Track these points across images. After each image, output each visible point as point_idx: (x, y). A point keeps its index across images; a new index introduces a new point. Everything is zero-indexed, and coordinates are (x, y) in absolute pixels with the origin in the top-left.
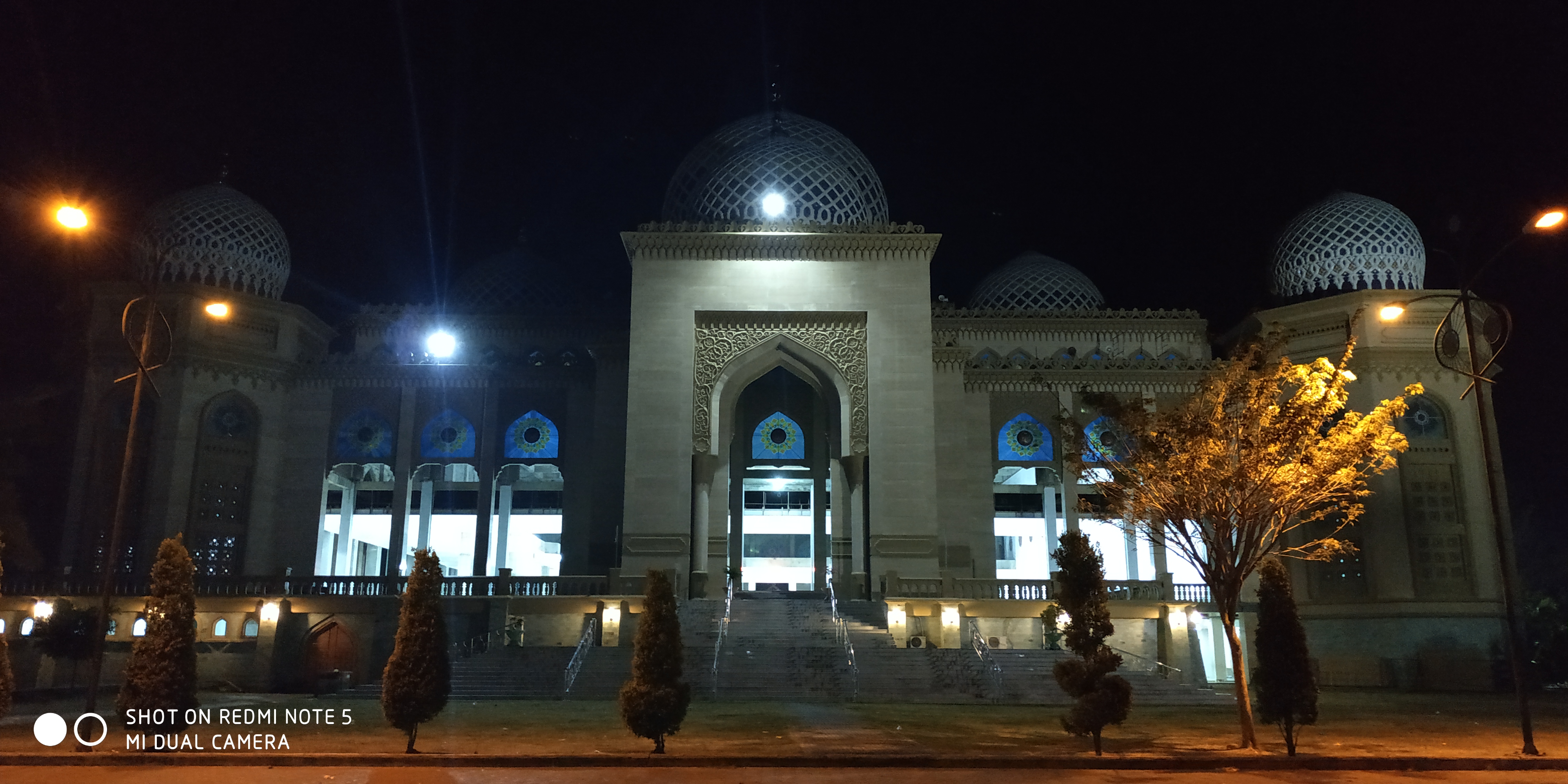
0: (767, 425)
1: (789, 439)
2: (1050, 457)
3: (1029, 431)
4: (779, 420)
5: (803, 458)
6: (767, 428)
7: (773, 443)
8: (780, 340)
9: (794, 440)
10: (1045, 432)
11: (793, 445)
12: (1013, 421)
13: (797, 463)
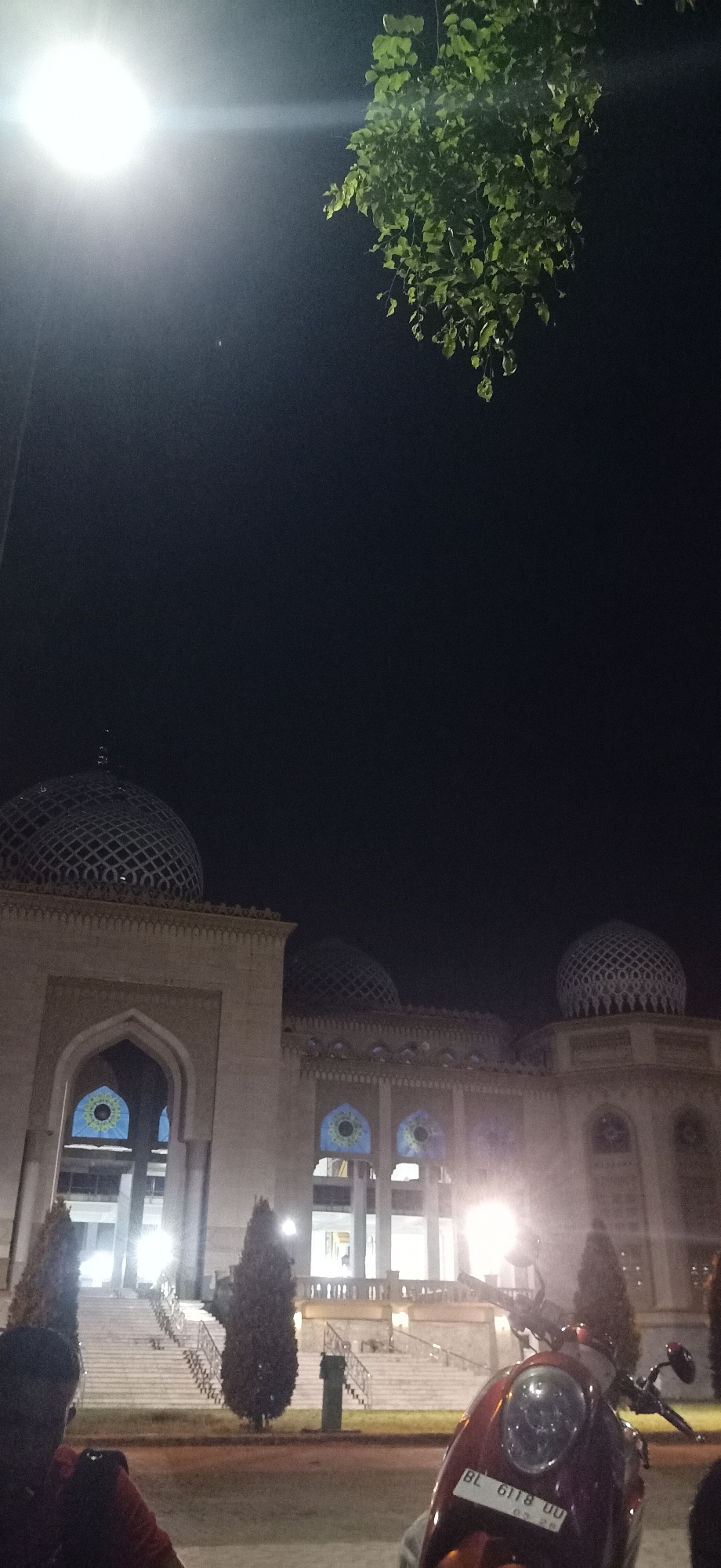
0: (92, 1100)
1: (113, 1116)
2: (368, 1150)
3: (350, 1121)
4: (105, 1095)
5: (126, 1137)
6: (91, 1103)
7: (96, 1120)
8: (132, 1012)
9: (118, 1118)
10: (365, 1123)
11: (118, 1123)
12: (336, 1112)
13: (120, 1143)
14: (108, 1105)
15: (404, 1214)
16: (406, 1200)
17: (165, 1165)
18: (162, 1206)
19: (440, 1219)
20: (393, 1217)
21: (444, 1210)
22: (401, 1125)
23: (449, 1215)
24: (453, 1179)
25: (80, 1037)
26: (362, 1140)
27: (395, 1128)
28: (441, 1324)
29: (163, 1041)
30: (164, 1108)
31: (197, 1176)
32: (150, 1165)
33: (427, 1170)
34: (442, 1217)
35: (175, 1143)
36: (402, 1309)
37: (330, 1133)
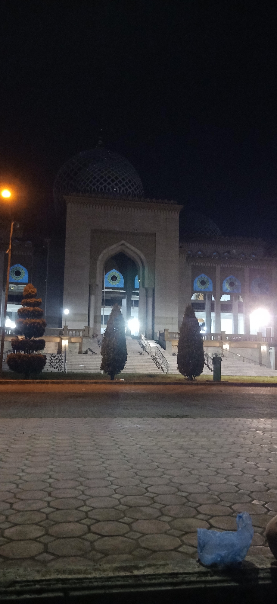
0: (110, 274)
1: (118, 280)
2: (212, 290)
3: (205, 280)
4: (114, 272)
5: (123, 287)
6: (110, 275)
7: (112, 281)
8: (123, 242)
9: (120, 280)
10: (210, 281)
11: (120, 282)
12: (199, 277)
13: (121, 289)
14: (116, 276)
15: (225, 312)
16: (226, 307)
17: (138, 296)
18: (138, 310)
19: (238, 314)
20: (221, 313)
21: (240, 311)
22: (224, 281)
23: (242, 313)
24: (243, 299)
25: (104, 252)
26: (209, 287)
27: (222, 283)
28: (241, 348)
29: (134, 252)
30: (136, 276)
31: (150, 300)
32: (132, 296)
33: (234, 297)
34: (239, 313)
35: (141, 288)
36: (227, 343)
37: (197, 285)
